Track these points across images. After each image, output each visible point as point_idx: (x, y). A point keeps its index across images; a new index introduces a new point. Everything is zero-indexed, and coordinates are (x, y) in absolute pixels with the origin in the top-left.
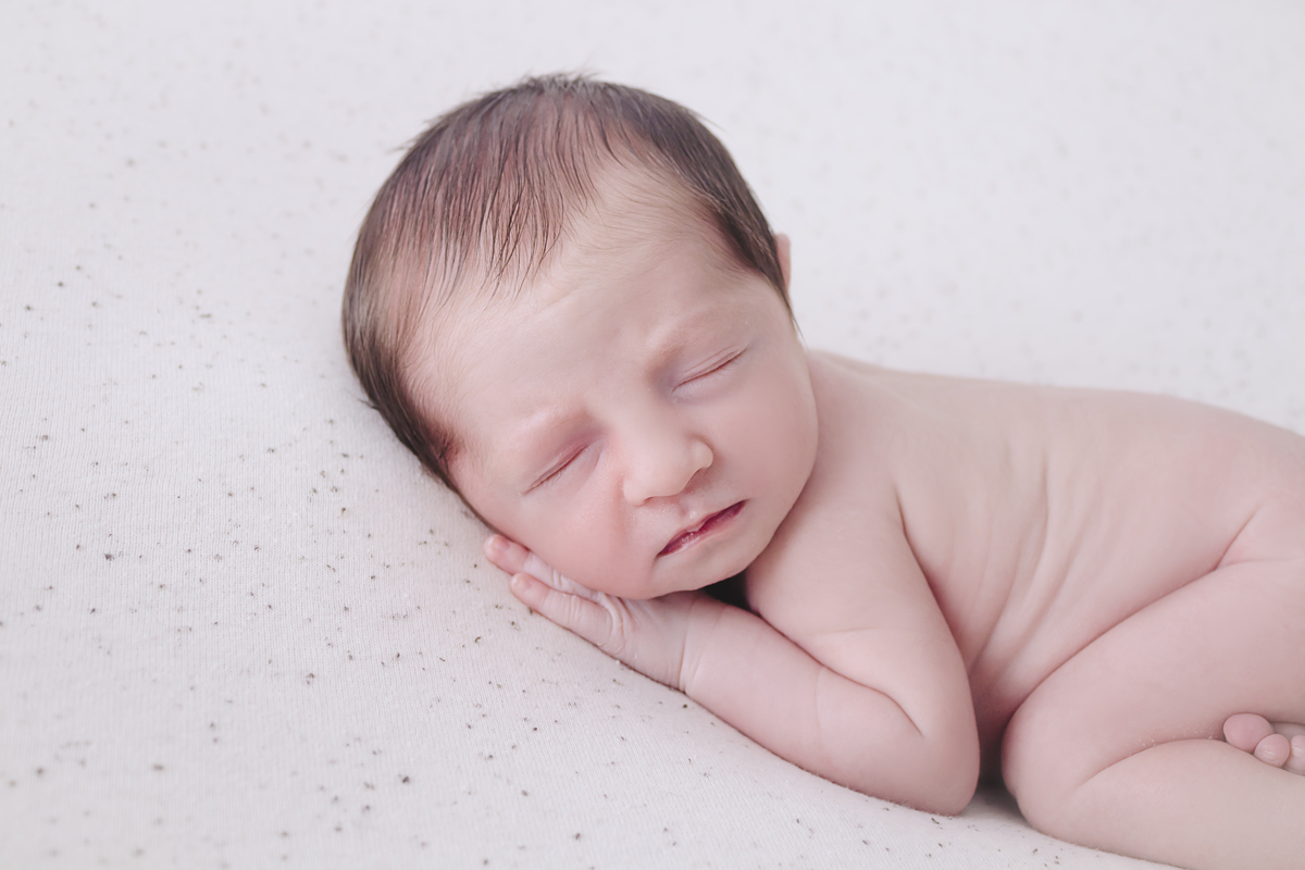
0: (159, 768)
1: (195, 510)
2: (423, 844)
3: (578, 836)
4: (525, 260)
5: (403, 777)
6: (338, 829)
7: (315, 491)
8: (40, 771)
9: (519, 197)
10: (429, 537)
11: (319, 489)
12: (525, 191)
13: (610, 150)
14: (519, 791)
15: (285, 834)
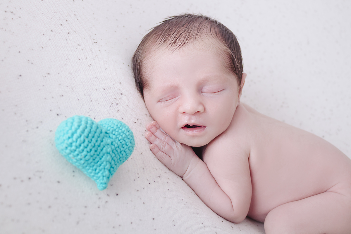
0: (59, 182)
1: (82, 104)
2: (118, 215)
3: (154, 219)
4: (179, 44)
5: (117, 194)
6: (99, 207)
7: (112, 104)
8: (30, 178)
9: (184, 31)
10: (136, 121)
11: (113, 103)
12: (186, 31)
13: (211, 31)
14: (143, 202)
15: (86, 207)
